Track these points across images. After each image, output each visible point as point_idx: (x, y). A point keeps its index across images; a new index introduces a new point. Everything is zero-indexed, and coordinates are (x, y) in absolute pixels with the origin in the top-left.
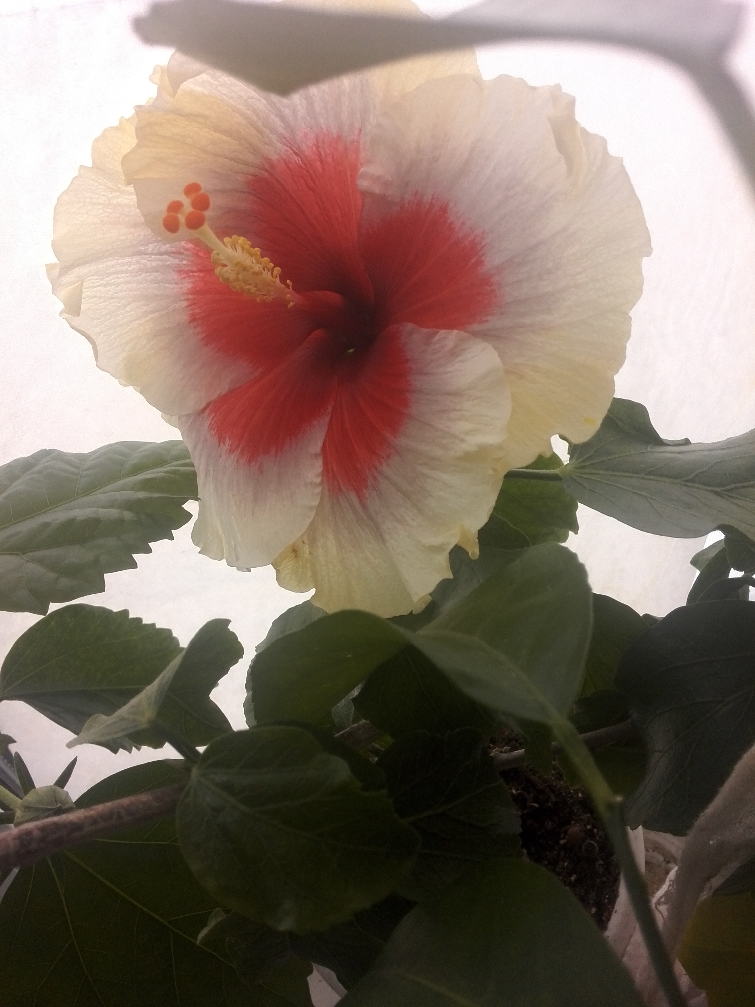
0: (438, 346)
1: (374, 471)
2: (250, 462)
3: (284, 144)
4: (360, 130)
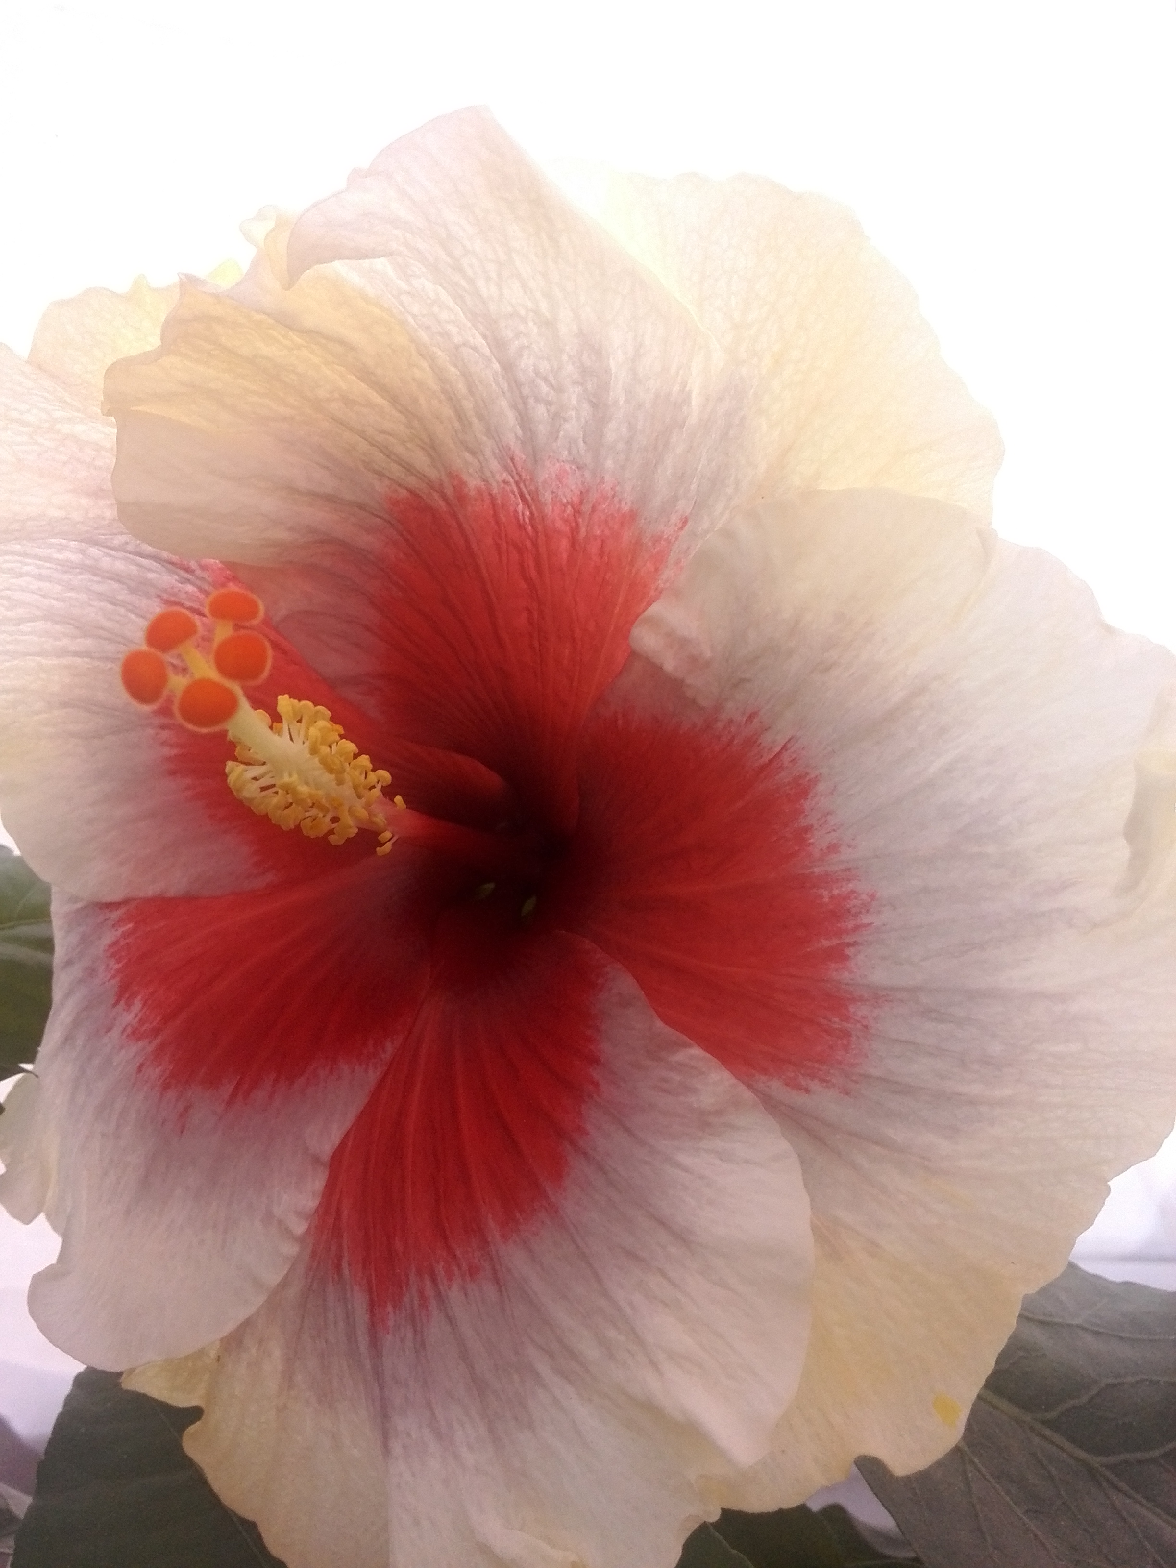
3: (506, 468)
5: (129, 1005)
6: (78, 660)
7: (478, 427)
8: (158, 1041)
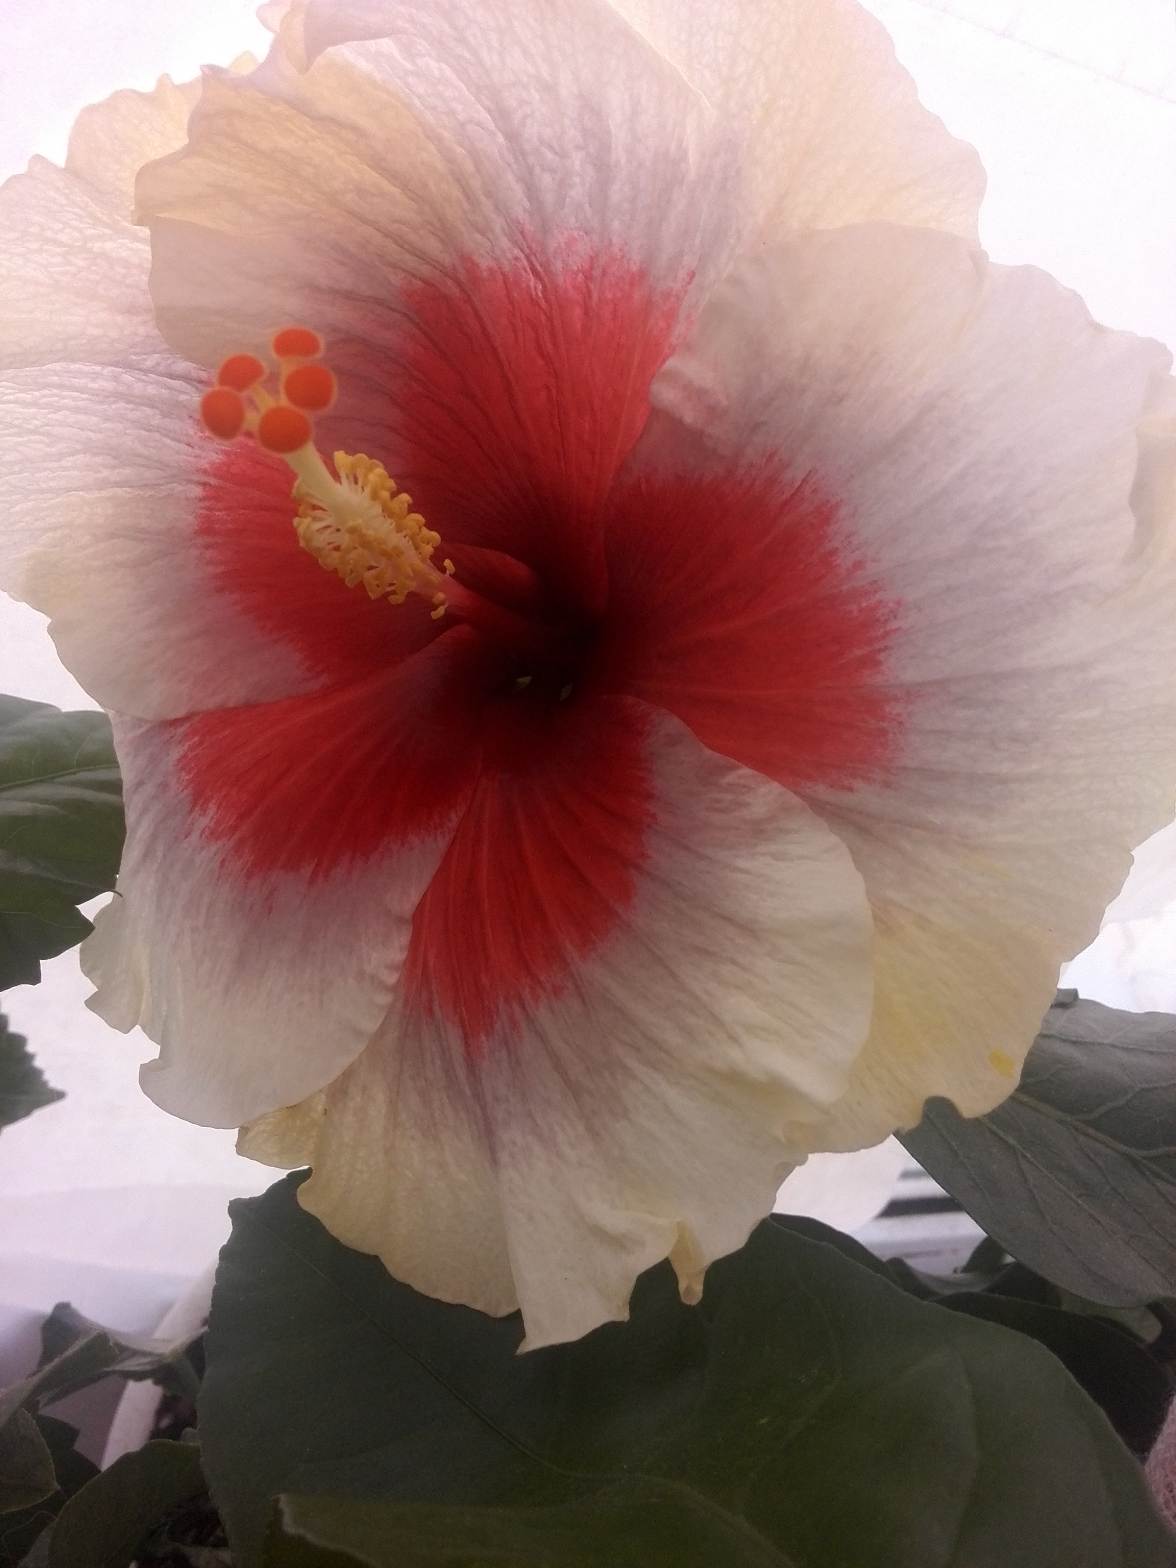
0: (729, 797)
1: (516, 1008)
2: (249, 875)
3: (515, 243)
4: (692, 275)
5: (204, 811)
6: (119, 491)
7: (487, 205)
8: (236, 836)
